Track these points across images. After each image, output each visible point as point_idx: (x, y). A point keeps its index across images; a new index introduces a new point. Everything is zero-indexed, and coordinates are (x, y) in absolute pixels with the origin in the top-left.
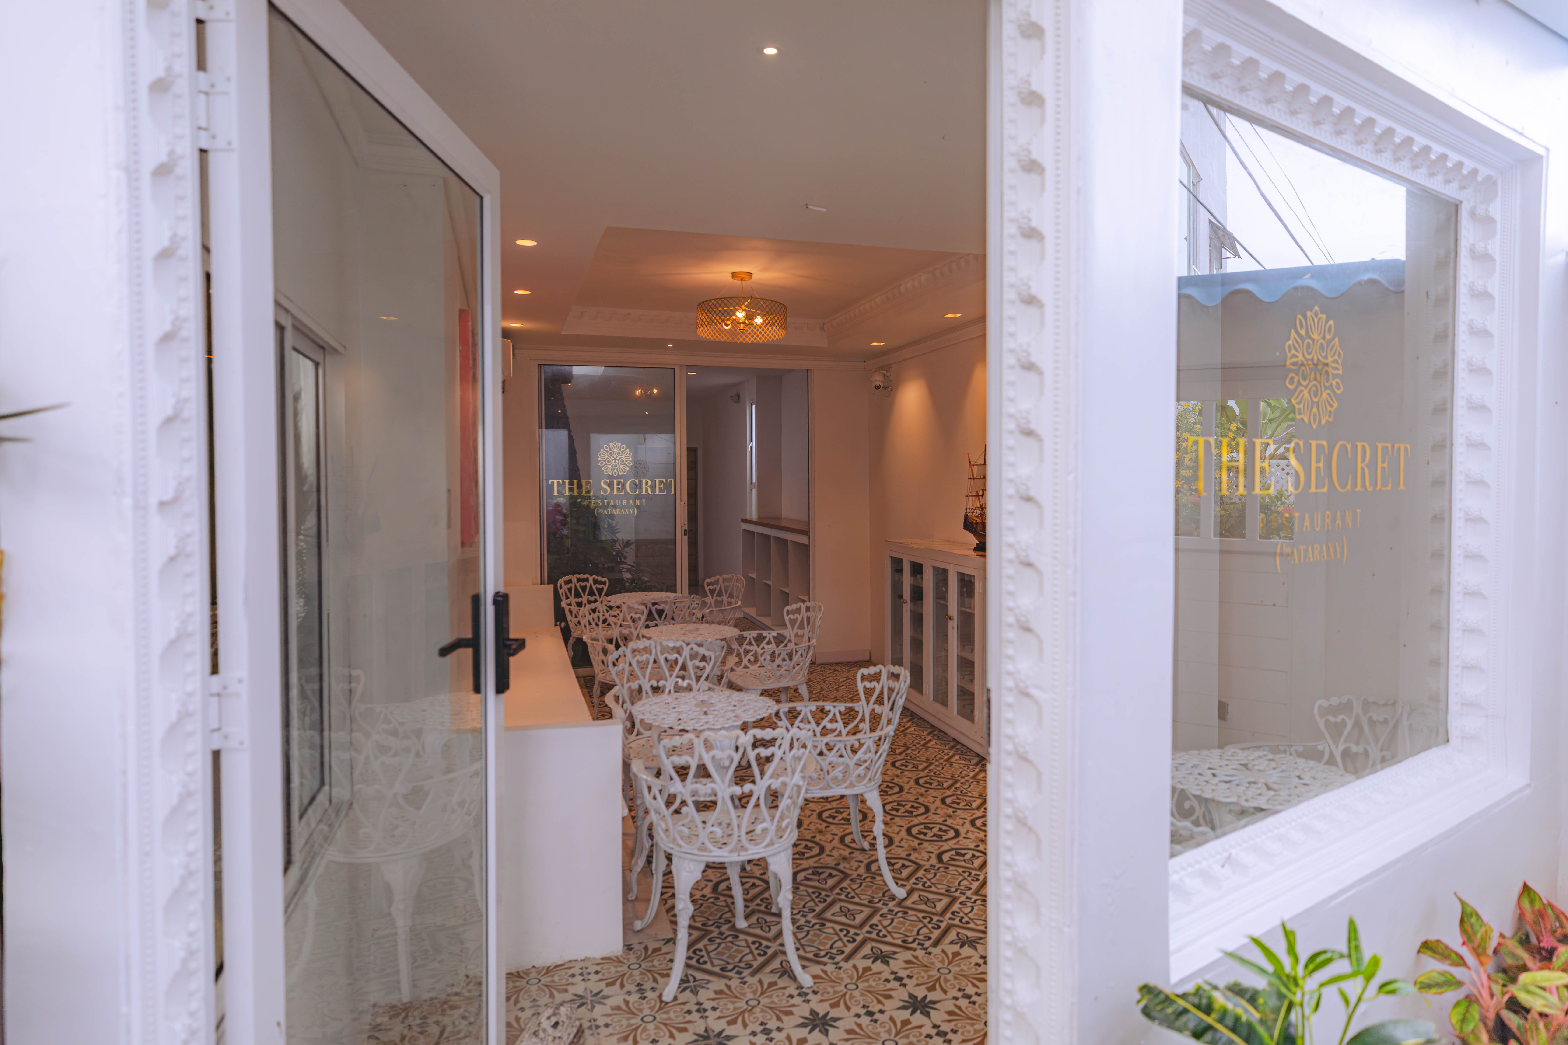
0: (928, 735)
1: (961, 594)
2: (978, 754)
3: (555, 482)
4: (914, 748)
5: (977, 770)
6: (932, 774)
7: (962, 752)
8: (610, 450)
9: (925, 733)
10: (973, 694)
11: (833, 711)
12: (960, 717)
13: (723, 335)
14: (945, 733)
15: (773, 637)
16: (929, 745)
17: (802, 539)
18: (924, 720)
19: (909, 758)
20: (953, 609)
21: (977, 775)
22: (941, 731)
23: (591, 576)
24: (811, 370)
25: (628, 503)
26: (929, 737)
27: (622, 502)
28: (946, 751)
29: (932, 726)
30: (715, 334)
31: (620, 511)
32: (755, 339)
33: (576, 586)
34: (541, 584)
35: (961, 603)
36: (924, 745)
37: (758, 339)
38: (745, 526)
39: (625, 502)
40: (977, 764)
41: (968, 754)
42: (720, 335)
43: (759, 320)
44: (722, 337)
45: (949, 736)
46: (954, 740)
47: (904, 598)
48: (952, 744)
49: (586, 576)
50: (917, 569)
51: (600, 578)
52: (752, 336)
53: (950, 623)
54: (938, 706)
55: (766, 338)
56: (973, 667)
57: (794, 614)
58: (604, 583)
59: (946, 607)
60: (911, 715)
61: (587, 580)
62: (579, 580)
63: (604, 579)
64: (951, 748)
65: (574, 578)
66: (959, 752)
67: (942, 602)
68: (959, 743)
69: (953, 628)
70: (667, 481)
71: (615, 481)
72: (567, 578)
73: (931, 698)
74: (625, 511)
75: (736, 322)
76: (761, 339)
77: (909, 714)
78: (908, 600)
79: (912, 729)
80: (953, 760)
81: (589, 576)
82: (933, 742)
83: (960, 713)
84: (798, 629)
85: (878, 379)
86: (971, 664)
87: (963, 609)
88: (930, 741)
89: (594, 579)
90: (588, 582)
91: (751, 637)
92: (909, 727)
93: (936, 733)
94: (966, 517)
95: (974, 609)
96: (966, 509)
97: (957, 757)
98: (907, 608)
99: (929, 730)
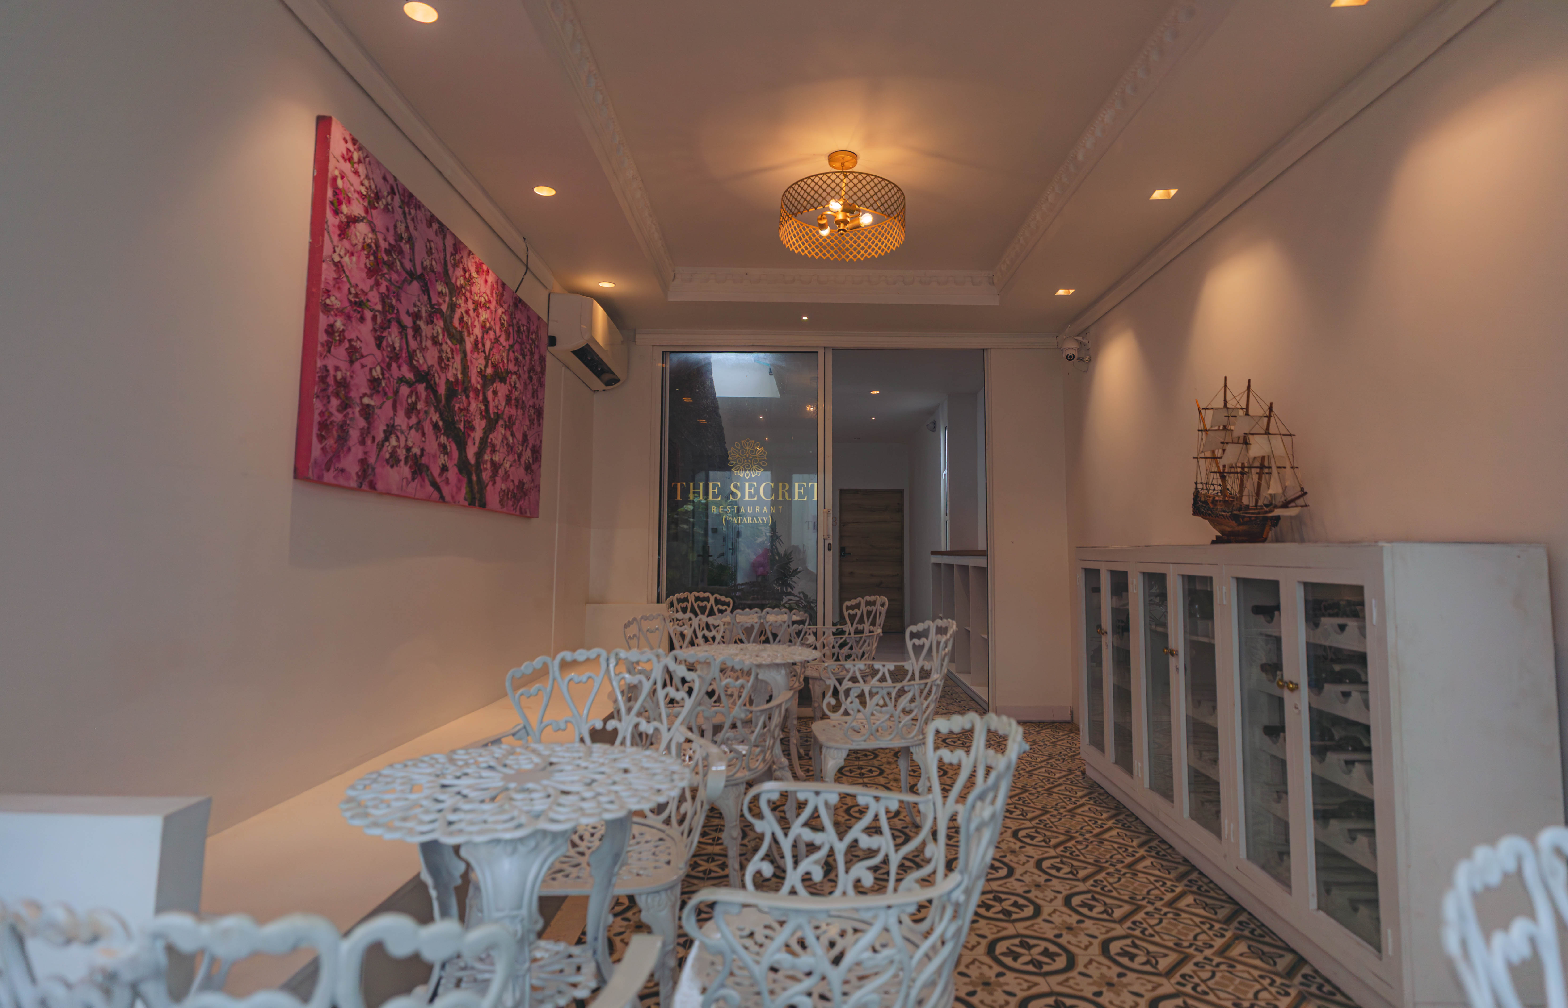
0: (1141, 846)
1: (1190, 614)
2: (1230, 898)
3: (679, 484)
4: (1111, 870)
5: (1228, 934)
6: (1137, 933)
7: (1199, 888)
8: (742, 448)
9: (1135, 844)
10: (1217, 784)
11: (874, 807)
12: (1194, 823)
13: (824, 251)
14: (1171, 847)
15: (889, 670)
16: (1140, 866)
17: (980, 562)
18: (1137, 818)
19: (1098, 889)
20: (1177, 638)
21: (1227, 947)
22: (1163, 842)
23: (713, 594)
24: (987, 349)
25: (761, 509)
26: (1142, 852)
27: (754, 509)
28: (1169, 883)
29: (1149, 830)
30: (813, 250)
31: (752, 520)
32: (870, 254)
33: (692, 605)
34: (658, 602)
35: (1191, 628)
36: (1130, 866)
37: (873, 254)
38: (935, 559)
39: (758, 509)
40: (1228, 920)
41: (1212, 894)
42: (821, 251)
43: (866, 219)
44: (824, 255)
45: (1178, 854)
46: (1185, 860)
47: (1103, 626)
48: (1182, 869)
49: (706, 594)
50: (1120, 584)
51: (723, 598)
52: (866, 251)
53: (1172, 661)
54: (1157, 799)
55: (883, 250)
56: (1216, 738)
57: (919, 639)
58: (728, 604)
59: (1165, 636)
60: (1116, 808)
61: (707, 599)
62: (697, 599)
63: (728, 600)
64: (1179, 879)
65: (692, 597)
66: (1194, 889)
67: (1160, 629)
68: (1194, 868)
69: (1177, 669)
70: (808, 485)
71: (747, 484)
72: (681, 595)
73: (1147, 785)
74: (758, 520)
75: (834, 222)
76: (877, 252)
77: (1112, 805)
78: (1109, 631)
79: (1114, 833)
80: (1182, 904)
81: (710, 595)
82: (1147, 862)
83: (1193, 816)
84: (924, 660)
85: (1071, 347)
86: (1213, 733)
87: (1195, 638)
88: (1143, 858)
89: (716, 599)
90: (708, 602)
91: (856, 669)
92: (1110, 829)
93: (1154, 843)
94: (1197, 494)
95: (1213, 637)
96: (1196, 483)
97: (1190, 899)
98: (1108, 642)
99: (1144, 838)
